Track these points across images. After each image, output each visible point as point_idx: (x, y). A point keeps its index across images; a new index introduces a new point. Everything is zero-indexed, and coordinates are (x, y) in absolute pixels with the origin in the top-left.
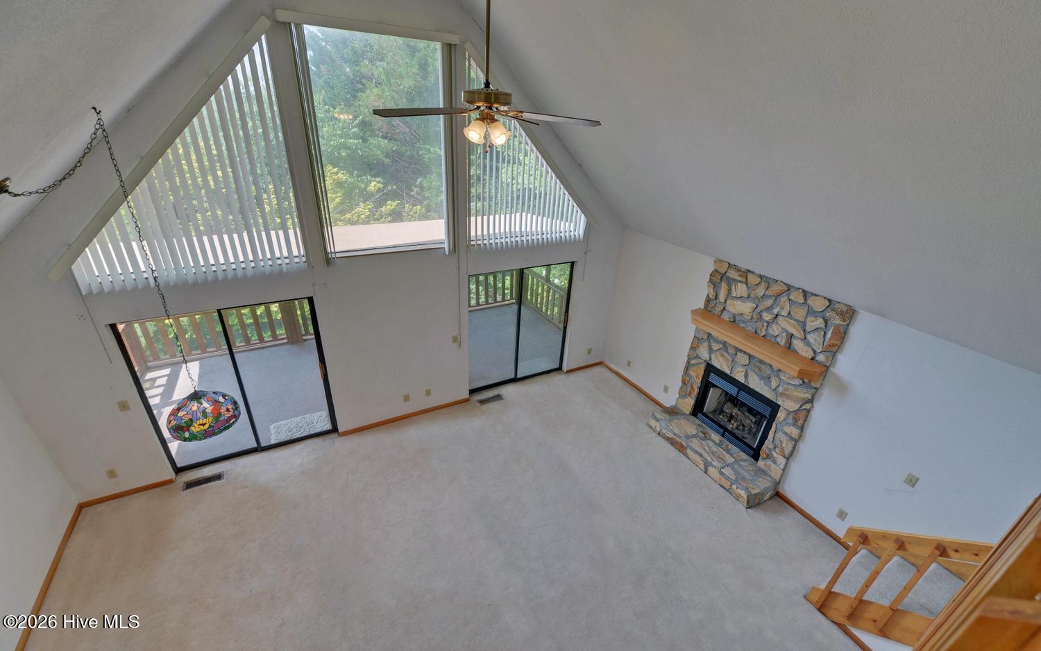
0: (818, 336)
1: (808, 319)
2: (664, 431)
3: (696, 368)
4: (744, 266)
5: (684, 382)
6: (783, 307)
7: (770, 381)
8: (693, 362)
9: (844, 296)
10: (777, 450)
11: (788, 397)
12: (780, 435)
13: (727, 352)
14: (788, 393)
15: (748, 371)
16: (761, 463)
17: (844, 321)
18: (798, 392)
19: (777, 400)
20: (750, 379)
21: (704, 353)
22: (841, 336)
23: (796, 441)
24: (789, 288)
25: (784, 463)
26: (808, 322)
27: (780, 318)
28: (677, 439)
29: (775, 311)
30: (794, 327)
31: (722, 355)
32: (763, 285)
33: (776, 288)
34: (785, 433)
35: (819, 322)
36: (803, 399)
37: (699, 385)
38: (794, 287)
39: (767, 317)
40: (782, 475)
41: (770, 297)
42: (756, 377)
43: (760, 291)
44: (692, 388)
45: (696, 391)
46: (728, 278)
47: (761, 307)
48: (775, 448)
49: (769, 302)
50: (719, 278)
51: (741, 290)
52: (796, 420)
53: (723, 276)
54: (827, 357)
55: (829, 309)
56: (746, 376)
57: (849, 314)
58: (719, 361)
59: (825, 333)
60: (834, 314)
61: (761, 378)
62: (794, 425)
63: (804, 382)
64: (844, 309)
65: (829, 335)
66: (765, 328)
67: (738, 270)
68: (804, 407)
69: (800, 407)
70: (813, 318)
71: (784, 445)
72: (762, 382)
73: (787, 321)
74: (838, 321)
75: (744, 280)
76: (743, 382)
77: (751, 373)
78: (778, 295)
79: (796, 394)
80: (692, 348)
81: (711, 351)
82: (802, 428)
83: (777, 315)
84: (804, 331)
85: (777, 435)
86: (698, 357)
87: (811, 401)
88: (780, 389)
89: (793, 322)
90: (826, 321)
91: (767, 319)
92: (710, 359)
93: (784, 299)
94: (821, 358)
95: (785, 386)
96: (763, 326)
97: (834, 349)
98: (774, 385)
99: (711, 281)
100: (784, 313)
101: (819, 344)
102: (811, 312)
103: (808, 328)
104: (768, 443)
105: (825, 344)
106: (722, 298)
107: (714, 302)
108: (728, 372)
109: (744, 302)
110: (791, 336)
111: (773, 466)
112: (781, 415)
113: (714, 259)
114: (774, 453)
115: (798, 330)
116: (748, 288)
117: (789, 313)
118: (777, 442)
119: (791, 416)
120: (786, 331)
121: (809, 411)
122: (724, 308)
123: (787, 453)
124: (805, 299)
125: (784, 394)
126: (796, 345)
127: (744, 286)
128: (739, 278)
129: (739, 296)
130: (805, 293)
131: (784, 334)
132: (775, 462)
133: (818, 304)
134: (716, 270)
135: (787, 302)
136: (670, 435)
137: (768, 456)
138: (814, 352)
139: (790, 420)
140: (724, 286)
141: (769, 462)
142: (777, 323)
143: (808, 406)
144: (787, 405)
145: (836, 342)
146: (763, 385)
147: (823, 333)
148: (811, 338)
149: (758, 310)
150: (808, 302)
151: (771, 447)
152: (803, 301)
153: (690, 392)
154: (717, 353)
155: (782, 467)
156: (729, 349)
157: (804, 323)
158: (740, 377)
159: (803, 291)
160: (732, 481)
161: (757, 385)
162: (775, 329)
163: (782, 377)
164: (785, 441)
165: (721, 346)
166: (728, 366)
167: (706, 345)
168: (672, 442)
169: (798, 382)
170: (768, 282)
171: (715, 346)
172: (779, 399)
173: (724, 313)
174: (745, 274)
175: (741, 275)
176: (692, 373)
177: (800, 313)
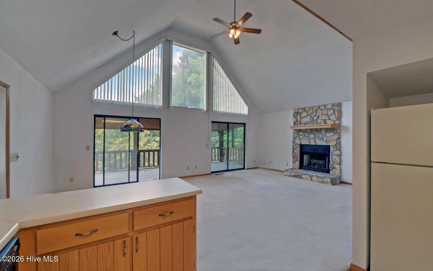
0: (333, 116)
2: (291, 174)
3: (296, 149)
4: (303, 107)
5: (293, 157)
6: (319, 112)
7: (324, 139)
8: (295, 147)
9: (336, 101)
10: (335, 164)
11: (331, 141)
12: (334, 157)
13: (306, 137)
14: (331, 139)
16: (331, 172)
17: (339, 107)
18: (334, 137)
19: (328, 144)
20: (317, 143)
21: (298, 142)
22: (340, 112)
23: (340, 156)
24: (319, 106)
25: (339, 167)
26: (329, 113)
27: (319, 116)
28: (297, 174)
29: (317, 115)
30: (325, 117)
31: (304, 139)
32: (311, 109)
33: (315, 109)
34: (336, 155)
35: (332, 111)
36: (336, 138)
37: (299, 155)
38: (320, 106)
39: (315, 118)
40: (340, 172)
41: (314, 112)
42: (318, 140)
43: (311, 111)
44: (297, 157)
45: (299, 157)
46: (299, 113)
47: (313, 116)
48: (334, 163)
49: (314, 114)
50: (297, 114)
51: (304, 114)
52: (337, 148)
53: (297, 113)
54: (339, 121)
55: (333, 106)
56: (315, 142)
57: (340, 105)
58: (304, 142)
59: (335, 114)
60: (335, 107)
61: (320, 139)
62: (337, 150)
63: (334, 133)
64: (338, 104)
65: (336, 114)
66: (316, 122)
67: (302, 109)
68: (338, 142)
69: (337, 142)
70: (329, 111)
71: (336, 160)
72: (321, 141)
73: (322, 116)
74: (337, 108)
75: (304, 111)
76: (314, 144)
77: (316, 140)
78: (317, 110)
79: (333, 138)
80: (293, 142)
81: (300, 139)
82: (340, 150)
83: (318, 116)
84: (328, 116)
85: (333, 158)
86: (296, 144)
87: (339, 138)
88: (328, 139)
89: (324, 115)
90: (334, 110)
91: (316, 119)
92: (301, 143)
93: (319, 110)
94: (337, 122)
95: (329, 138)
96: (315, 122)
97: (339, 118)
98: (325, 140)
99: (294, 116)
100: (320, 114)
101: (334, 118)
102: (328, 110)
103: (329, 115)
104: (331, 163)
105: (336, 117)
106: (299, 120)
107: (297, 122)
108: (308, 143)
109: (306, 117)
110: (325, 120)
111: (336, 170)
112: (331, 149)
113: (293, 110)
114: (334, 165)
115: (326, 117)
116: (306, 112)
117: (322, 114)
118: (334, 160)
119: (335, 148)
120: (323, 119)
121: (340, 142)
122: (301, 123)
123: (338, 162)
124: (325, 107)
125: (330, 140)
126: (328, 122)
127: (305, 112)
128: (303, 111)
129: (304, 116)
130: (325, 106)
131: (323, 121)
132: (336, 169)
133: (329, 107)
134: (294, 112)
135: (320, 111)
136: (294, 174)
137: (333, 168)
138: (334, 121)
139: (335, 149)
140: (299, 116)
141: (334, 170)
142: (319, 119)
143: (339, 141)
144: (332, 144)
145: (339, 115)
146: (322, 141)
147: (334, 114)
148: (331, 118)
149: (312, 118)
150: (327, 107)
151: (332, 163)
152: (325, 108)
153: (297, 159)
154: (303, 139)
155: (339, 169)
156: (306, 135)
157: (327, 114)
158: (313, 143)
159: (324, 105)
160: (323, 178)
161: (320, 143)
162: (319, 121)
163: (327, 135)
164: (336, 158)
165: (303, 136)
166: (308, 142)
167: (298, 138)
168: (295, 176)
169: (332, 134)
170: (312, 108)
171: (301, 137)
172: (329, 143)
173: (301, 124)
174: (304, 109)
175: (303, 110)
176: (296, 151)
177: (325, 112)
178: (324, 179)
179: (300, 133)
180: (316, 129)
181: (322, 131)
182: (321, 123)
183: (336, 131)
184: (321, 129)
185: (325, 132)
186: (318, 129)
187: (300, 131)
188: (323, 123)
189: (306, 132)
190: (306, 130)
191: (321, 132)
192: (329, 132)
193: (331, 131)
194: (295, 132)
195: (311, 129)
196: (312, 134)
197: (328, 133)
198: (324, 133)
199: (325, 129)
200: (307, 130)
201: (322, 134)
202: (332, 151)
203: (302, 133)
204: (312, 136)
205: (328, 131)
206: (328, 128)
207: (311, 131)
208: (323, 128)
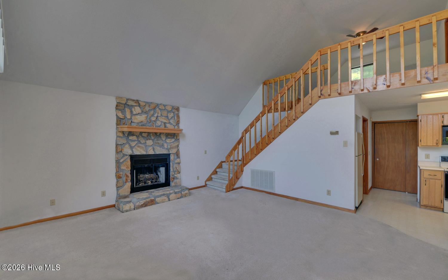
0: (173, 120)
1: (168, 114)
3: (124, 163)
4: (135, 98)
5: (118, 177)
6: (158, 113)
7: (164, 146)
8: (121, 161)
9: (176, 105)
10: (176, 173)
13: (141, 144)
15: (154, 147)
17: (178, 112)
19: (168, 152)
20: (156, 151)
21: (128, 151)
22: (178, 117)
23: (180, 163)
26: (169, 116)
27: (158, 117)
28: (148, 200)
29: (156, 115)
30: (165, 119)
31: (139, 147)
32: (147, 106)
33: (152, 106)
34: (177, 163)
35: (172, 114)
37: (130, 172)
38: (159, 104)
39: (153, 119)
40: (180, 182)
41: (151, 110)
42: (158, 148)
43: (147, 108)
44: (127, 176)
45: (130, 176)
46: (129, 105)
47: (150, 115)
49: (152, 112)
51: (137, 110)
52: (177, 155)
53: (125, 105)
54: (177, 126)
55: (173, 109)
56: (154, 149)
57: (178, 109)
58: (138, 151)
61: (160, 146)
62: (177, 158)
63: (175, 139)
64: (177, 107)
66: (154, 124)
67: (133, 100)
70: (170, 114)
71: (177, 169)
72: (161, 148)
73: (161, 118)
74: (176, 112)
75: (138, 104)
76: (153, 154)
77: (155, 147)
78: (154, 108)
79: (175, 145)
80: (117, 152)
81: (132, 148)
82: (179, 157)
84: (168, 119)
85: (174, 167)
86: (124, 155)
87: (178, 146)
88: (169, 147)
89: (164, 117)
90: (174, 113)
91: (154, 120)
92: (133, 152)
93: (157, 109)
95: (170, 144)
97: (178, 123)
98: (166, 147)
99: (117, 109)
100: (159, 115)
101: (174, 122)
102: (169, 112)
103: (170, 118)
105: (176, 122)
106: (128, 116)
107: (125, 120)
108: (144, 153)
109: (141, 115)
110: (165, 123)
112: (172, 157)
114: (175, 175)
115: (166, 120)
116: (141, 108)
117: (161, 115)
118: (175, 170)
119: (175, 156)
120: (162, 122)
121: (179, 150)
122: (132, 122)
123: (179, 171)
125: (171, 148)
126: (168, 126)
127: (138, 107)
129: (137, 113)
130: (165, 106)
131: (163, 124)
132: (177, 179)
133: (169, 108)
134: (118, 103)
135: (159, 110)
136: (142, 202)
137: (173, 179)
138: (174, 126)
140: (127, 110)
141: (175, 181)
142: (158, 120)
143: (178, 148)
144: (172, 151)
145: (178, 120)
146: (162, 150)
147: (174, 118)
148: (171, 121)
149: (149, 117)
150: (166, 108)
151: (173, 174)
152: (164, 108)
153: (126, 180)
154: (136, 147)
155: (180, 178)
156: (141, 141)
157: (167, 117)
158: (151, 152)
159: (163, 105)
160: (181, 192)
161: (160, 151)
162: (159, 123)
163: (167, 142)
164: (177, 166)
165: (136, 142)
166: (144, 151)
167: (127, 146)
168: (145, 205)
169: (173, 140)
170: (149, 104)
171: (133, 144)
172: (170, 151)
173: (132, 124)
174: (137, 101)
175: (135, 103)
176: (123, 167)
177: (165, 114)
178: (183, 193)
179: (131, 138)
180: (154, 134)
181: (162, 136)
182: (161, 127)
183: (177, 138)
184: (161, 133)
185: (165, 137)
186: (157, 133)
187: (131, 134)
188: (163, 127)
189: (141, 136)
190: (141, 133)
191: (161, 138)
192: (169, 138)
193: (172, 137)
194: (121, 135)
195: (149, 133)
196: (150, 139)
197: (169, 140)
198: (164, 139)
199: (165, 134)
200: (143, 133)
201: (162, 140)
202: (173, 160)
203: (134, 138)
204: (150, 142)
205: (169, 136)
206: (168, 133)
207: (148, 135)
208: (163, 133)
